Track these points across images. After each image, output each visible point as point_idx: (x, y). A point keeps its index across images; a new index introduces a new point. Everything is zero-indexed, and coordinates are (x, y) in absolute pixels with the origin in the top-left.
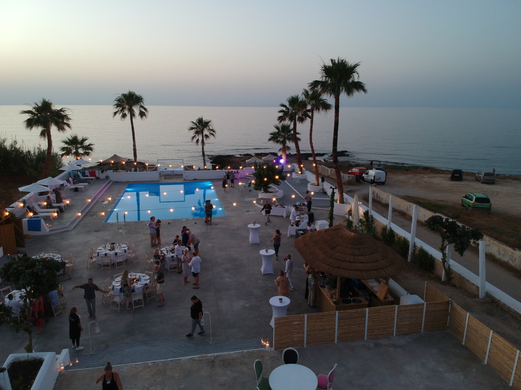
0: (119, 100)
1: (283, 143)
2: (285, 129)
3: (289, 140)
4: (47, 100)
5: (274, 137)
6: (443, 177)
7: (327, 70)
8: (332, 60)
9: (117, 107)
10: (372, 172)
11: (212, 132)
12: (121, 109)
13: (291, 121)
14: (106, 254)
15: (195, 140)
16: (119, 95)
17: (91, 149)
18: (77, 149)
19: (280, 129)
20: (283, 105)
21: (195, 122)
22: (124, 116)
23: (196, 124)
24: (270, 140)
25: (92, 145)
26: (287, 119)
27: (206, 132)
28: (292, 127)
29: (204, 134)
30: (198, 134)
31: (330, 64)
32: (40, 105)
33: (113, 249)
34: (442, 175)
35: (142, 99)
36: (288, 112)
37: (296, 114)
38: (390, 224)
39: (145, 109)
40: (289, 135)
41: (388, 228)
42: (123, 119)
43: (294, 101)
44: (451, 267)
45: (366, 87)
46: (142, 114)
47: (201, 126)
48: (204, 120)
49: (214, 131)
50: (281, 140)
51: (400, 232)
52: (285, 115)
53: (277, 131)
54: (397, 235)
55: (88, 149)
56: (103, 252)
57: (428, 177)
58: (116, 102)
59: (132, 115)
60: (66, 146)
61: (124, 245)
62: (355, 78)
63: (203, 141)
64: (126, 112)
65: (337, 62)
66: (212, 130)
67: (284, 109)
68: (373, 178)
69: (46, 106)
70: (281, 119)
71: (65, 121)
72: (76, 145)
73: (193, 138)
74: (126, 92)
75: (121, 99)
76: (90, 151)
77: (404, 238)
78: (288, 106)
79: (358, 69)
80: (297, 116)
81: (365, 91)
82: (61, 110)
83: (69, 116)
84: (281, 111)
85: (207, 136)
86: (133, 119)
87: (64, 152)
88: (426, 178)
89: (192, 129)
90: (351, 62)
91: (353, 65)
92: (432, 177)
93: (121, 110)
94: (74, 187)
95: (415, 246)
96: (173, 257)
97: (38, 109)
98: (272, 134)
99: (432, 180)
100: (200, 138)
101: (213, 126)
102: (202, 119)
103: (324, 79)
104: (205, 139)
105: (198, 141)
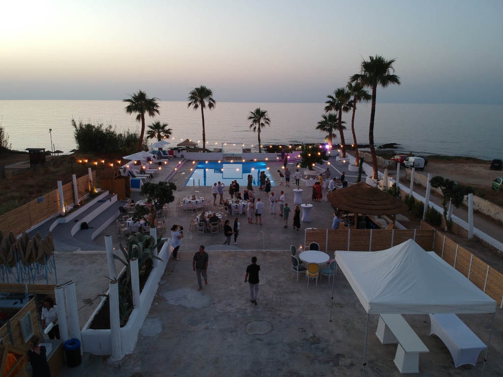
0: (193, 93)
1: (330, 131)
2: (332, 118)
3: (335, 128)
4: (143, 92)
5: (322, 126)
6: (483, 167)
7: (366, 66)
8: (370, 57)
9: (191, 99)
10: (412, 159)
11: (267, 121)
12: (194, 100)
13: (337, 110)
14: (190, 202)
15: (253, 128)
16: (193, 89)
17: (170, 133)
18: (159, 132)
19: (328, 118)
20: (330, 97)
21: (253, 112)
22: (196, 107)
23: (254, 114)
24: (318, 128)
25: (171, 130)
26: (333, 109)
27: (262, 121)
28: (338, 117)
29: (261, 123)
30: (256, 123)
31: (369, 61)
32: (137, 95)
33: (195, 199)
34: (483, 165)
35: (211, 92)
36: (335, 102)
37: (341, 104)
38: (411, 192)
39: (213, 101)
40: (335, 124)
41: (410, 196)
42: (195, 109)
43: (340, 93)
44: (453, 220)
45: (400, 80)
46: (211, 105)
47: (258, 116)
48: (261, 110)
49: (269, 120)
50: (328, 128)
51: (418, 197)
52: (332, 105)
53: (324, 120)
54: (417, 200)
55: (168, 133)
56: (188, 200)
57: (469, 166)
58: (190, 95)
59: (203, 106)
60: (151, 130)
61: (201, 198)
62: (391, 72)
63: (259, 128)
64: (198, 103)
65: (375, 59)
66: (267, 119)
67: (331, 100)
68: (412, 164)
69: (142, 96)
70: (328, 109)
71: (155, 108)
72: (159, 130)
73: (251, 126)
74: (199, 87)
75: (194, 92)
76: (169, 135)
77: (421, 202)
78: (334, 97)
79: (393, 65)
80: (343, 107)
81: (398, 83)
82: (152, 99)
83: (158, 105)
84: (328, 102)
85: (263, 125)
86: (204, 109)
87: (149, 135)
88: (466, 167)
89: (251, 118)
90: (387, 59)
91: (388, 61)
92: (472, 166)
93: (195, 102)
94: (158, 161)
95: (428, 207)
96: (237, 205)
97: (136, 98)
98: (319, 123)
99: (472, 169)
100: (257, 126)
101: (268, 115)
102: (259, 110)
103: (363, 73)
104: (261, 127)
105: (255, 128)
